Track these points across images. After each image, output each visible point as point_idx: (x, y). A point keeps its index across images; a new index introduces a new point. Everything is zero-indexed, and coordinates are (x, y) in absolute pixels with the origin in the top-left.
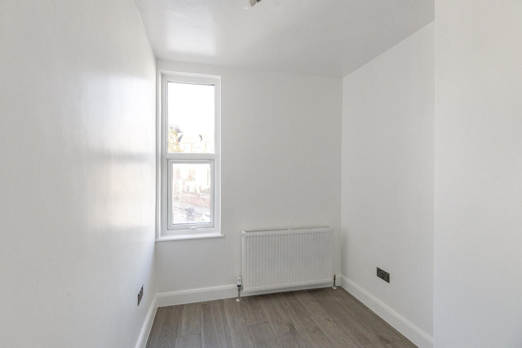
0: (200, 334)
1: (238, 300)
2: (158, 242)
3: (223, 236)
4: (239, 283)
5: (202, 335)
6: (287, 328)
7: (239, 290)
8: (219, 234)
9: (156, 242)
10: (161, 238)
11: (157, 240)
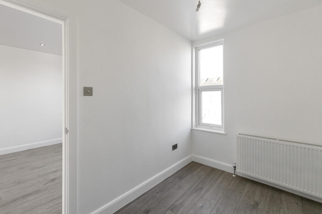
0: (201, 178)
1: (234, 176)
2: (193, 129)
3: (225, 134)
4: (234, 165)
5: (201, 179)
6: (253, 203)
7: (235, 170)
8: (223, 132)
9: (191, 129)
10: (194, 128)
11: (192, 128)
